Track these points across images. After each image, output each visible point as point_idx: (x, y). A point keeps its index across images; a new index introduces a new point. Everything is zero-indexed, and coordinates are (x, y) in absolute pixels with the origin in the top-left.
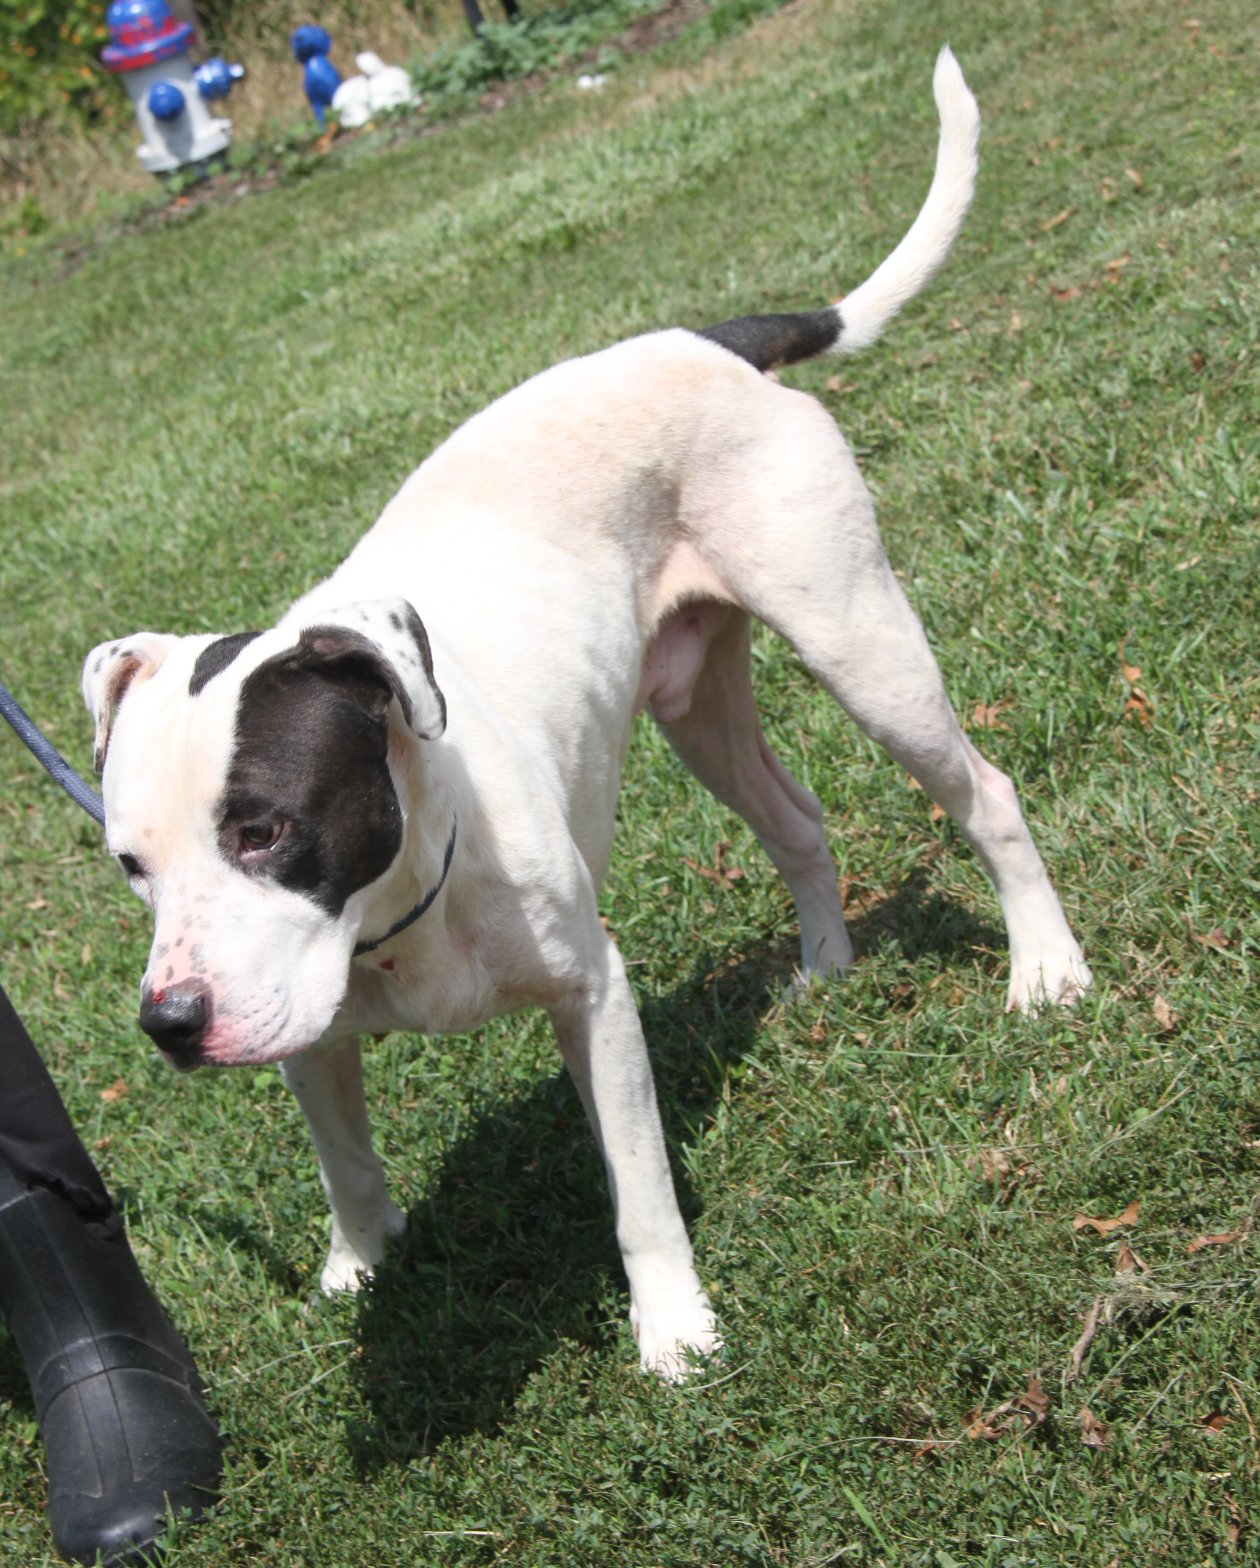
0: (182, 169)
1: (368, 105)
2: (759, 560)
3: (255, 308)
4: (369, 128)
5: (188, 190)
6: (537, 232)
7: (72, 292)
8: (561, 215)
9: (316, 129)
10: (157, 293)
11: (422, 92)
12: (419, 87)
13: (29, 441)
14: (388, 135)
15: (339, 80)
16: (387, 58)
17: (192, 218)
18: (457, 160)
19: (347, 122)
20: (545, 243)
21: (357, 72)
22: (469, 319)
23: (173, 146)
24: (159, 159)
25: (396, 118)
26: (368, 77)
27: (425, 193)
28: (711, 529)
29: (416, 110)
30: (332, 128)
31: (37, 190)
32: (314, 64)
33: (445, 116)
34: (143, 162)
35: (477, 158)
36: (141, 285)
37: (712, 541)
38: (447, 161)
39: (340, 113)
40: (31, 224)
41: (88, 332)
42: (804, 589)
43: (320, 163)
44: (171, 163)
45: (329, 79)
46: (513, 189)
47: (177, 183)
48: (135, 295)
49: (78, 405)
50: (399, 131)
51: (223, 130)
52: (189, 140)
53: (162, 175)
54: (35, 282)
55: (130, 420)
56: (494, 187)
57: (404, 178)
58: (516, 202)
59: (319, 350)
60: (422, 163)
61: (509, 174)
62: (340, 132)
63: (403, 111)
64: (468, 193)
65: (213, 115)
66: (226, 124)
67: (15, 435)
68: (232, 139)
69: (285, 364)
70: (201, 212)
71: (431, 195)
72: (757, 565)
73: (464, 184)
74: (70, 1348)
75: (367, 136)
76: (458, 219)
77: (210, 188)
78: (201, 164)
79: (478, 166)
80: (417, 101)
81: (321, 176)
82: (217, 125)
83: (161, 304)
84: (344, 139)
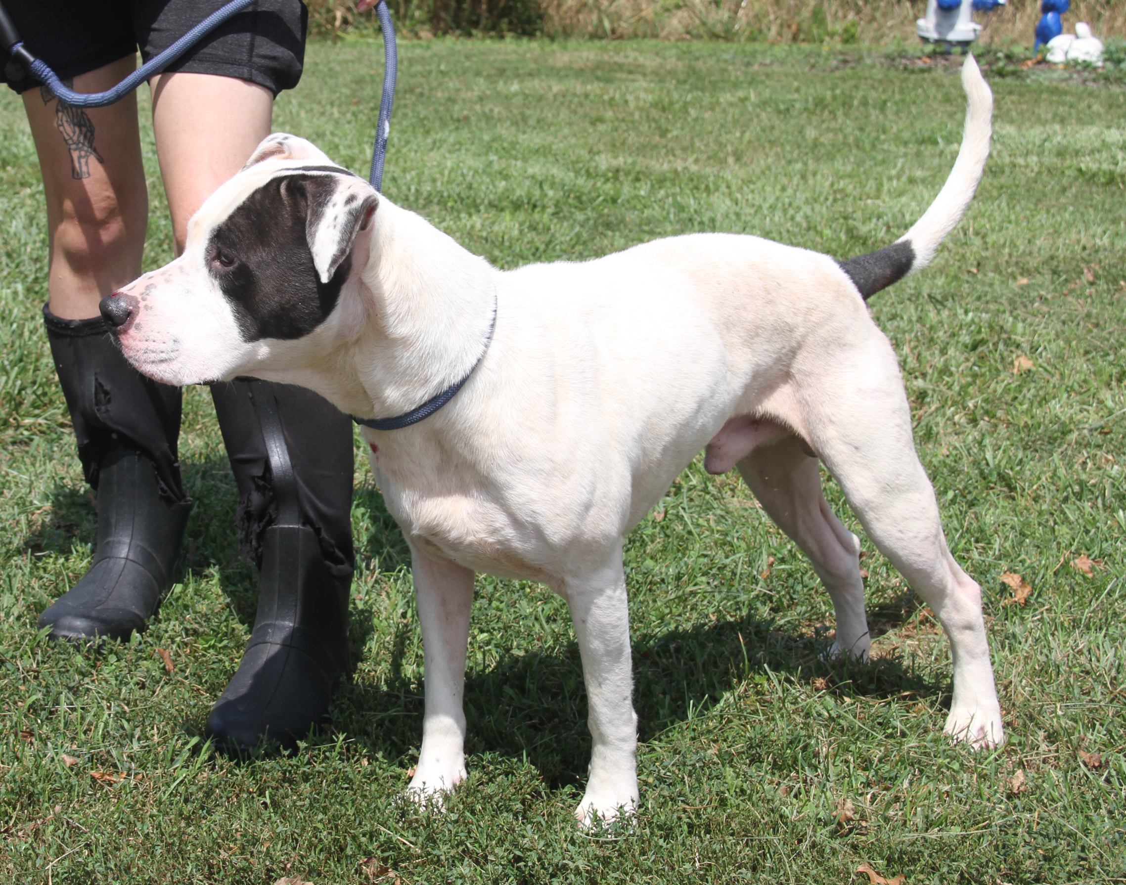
0: (937, 42)
1: (1066, 53)
2: (833, 419)
3: (906, 135)
4: (1061, 66)
5: (933, 55)
6: (1094, 167)
7: (823, 81)
8: (1116, 164)
9: (1028, 54)
10: (864, 103)
11: (1106, 60)
12: (1106, 56)
13: (730, 148)
14: (1066, 75)
15: (1059, 32)
16: (1095, 32)
17: (922, 71)
18: (1089, 107)
19: (1049, 57)
20: (1094, 175)
21: (1072, 31)
22: (1012, 197)
23: (939, 27)
24: (928, 31)
25: (1079, 68)
26: (1077, 37)
27: (1055, 115)
28: (809, 385)
29: (1095, 69)
30: (1039, 57)
31: (861, 19)
32: (1050, 16)
33: (1106, 79)
34: (918, 28)
35: (1102, 110)
36: (860, 94)
37: (807, 393)
38: (1083, 105)
39: (1048, 50)
40: (845, 36)
41: (811, 106)
42: (856, 448)
43: (1014, 73)
44: (933, 35)
45: (1054, 28)
46: (1103, 137)
47: (929, 48)
48: (851, 97)
49: (770, 142)
50: (1075, 76)
51: (975, 30)
52: (951, 27)
53: (925, 40)
54: (813, 66)
55: (789, 162)
56: (1093, 130)
57: (1051, 103)
58: (1097, 144)
59: (919, 174)
60: (1068, 98)
61: (1109, 127)
62: (1043, 61)
63: (1087, 65)
64: (1077, 128)
65: (972, 20)
66: (978, 27)
67: (724, 141)
68: (977, 37)
69: (893, 172)
70: (929, 70)
71: (1058, 119)
72: (831, 421)
73: (1080, 121)
74: (279, 623)
75: (1055, 71)
76: (1059, 138)
77: (946, 60)
78: (950, 43)
79: (1099, 115)
80: (1100, 64)
81: (1009, 80)
82: (973, 26)
83: (862, 109)
84: (1042, 66)
